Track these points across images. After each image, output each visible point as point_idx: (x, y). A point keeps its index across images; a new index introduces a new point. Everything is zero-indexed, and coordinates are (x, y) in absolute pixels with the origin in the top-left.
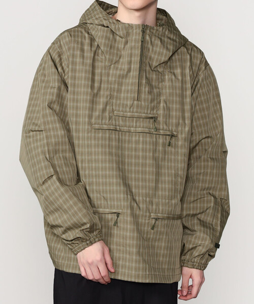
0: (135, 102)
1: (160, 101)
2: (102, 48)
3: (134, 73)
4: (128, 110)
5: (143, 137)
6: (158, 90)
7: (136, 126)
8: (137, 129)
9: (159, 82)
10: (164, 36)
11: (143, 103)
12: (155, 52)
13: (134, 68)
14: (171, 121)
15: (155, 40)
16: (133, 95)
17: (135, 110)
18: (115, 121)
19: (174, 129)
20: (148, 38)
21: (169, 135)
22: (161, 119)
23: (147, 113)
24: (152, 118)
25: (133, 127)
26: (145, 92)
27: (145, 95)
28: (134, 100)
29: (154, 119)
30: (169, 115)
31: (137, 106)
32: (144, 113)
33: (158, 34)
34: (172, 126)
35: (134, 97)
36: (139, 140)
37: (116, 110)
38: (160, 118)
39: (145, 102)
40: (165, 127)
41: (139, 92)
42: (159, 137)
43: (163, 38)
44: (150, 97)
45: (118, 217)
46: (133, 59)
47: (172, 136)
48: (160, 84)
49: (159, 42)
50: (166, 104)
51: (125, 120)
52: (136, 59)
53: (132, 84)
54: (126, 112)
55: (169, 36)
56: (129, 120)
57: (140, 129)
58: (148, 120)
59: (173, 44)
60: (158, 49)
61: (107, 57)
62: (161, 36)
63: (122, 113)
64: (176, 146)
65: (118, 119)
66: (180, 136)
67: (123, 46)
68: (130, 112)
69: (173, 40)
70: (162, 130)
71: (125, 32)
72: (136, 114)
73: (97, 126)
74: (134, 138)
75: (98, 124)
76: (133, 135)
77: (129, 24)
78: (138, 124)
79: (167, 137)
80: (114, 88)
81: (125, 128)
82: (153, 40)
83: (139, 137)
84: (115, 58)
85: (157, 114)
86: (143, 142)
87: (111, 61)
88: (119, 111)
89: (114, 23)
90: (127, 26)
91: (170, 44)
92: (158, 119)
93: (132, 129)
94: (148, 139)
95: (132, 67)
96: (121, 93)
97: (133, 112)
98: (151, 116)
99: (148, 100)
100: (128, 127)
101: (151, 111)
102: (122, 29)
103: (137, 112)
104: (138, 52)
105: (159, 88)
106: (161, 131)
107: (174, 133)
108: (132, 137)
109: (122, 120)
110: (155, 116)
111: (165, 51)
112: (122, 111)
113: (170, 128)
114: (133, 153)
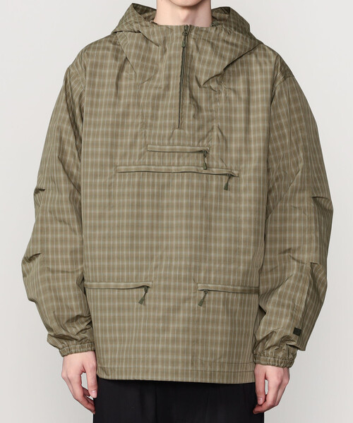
0: (176, 131)
1: (213, 129)
2: (131, 61)
3: (174, 91)
4: (166, 142)
5: (188, 178)
6: (210, 113)
7: (178, 163)
8: (180, 167)
9: (211, 103)
10: (218, 40)
11: (187, 132)
12: (204, 62)
13: (173, 84)
14: (229, 155)
15: (203, 45)
16: (172, 122)
17: (176, 141)
18: (149, 158)
19: (234, 166)
20: (192, 42)
21: (226, 174)
22: (213, 153)
23: (194, 146)
24: (201, 151)
25: (174, 165)
26: (189, 117)
27: (189, 120)
28: (174, 128)
29: (205, 153)
30: (227, 147)
31: (179, 136)
32: (189, 145)
33: (209, 37)
34: (231, 163)
35: (174, 124)
36: (182, 183)
37: (150, 144)
38: (213, 151)
39: (189, 130)
40: (220, 164)
41: (180, 116)
42: (212, 178)
43: (215, 42)
44: (197, 122)
45: (146, 292)
46: (172, 73)
47: (230, 176)
48: (214, 105)
49: (210, 48)
50: (222, 133)
51: (163, 156)
52: (176, 72)
53: (171, 106)
54: (164, 145)
55: (226, 38)
56: (168, 155)
57: (184, 167)
58: (196, 154)
59: (232, 50)
60: (207, 58)
61: (138, 71)
62: (214, 39)
63: (158, 147)
64: (237, 190)
65: (154, 155)
66: (242, 176)
67: (160, 57)
68: (169, 144)
69: (232, 44)
70: (216, 168)
71: (162, 37)
72: (177, 147)
73: (123, 168)
74: (176, 181)
75: (125, 165)
76: (174, 176)
77: (167, 27)
78: (181, 161)
79: (224, 177)
80: (147, 113)
81: (163, 167)
82: (200, 46)
83: (183, 178)
84: (148, 73)
85: (208, 146)
86: (188, 186)
87: (143, 77)
88: (154, 144)
89: (147, 26)
90: (164, 28)
91: (227, 49)
92: (210, 153)
93: (173, 168)
94: (195, 181)
95: (172, 83)
96: (157, 119)
97: (173, 145)
98: (199, 149)
99: (194, 127)
100: (168, 166)
101: (199, 142)
102: (158, 34)
103: (179, 145)
104: (179, 62)
105: (211, 111)
106: (214, 170)
107: (235, 172)
108: (173, 179)
109: (159, 156)
110: (205, 148)
111: (217, 60)
112: (159, 144)
113: (229, 165)
114: (175, 201)
